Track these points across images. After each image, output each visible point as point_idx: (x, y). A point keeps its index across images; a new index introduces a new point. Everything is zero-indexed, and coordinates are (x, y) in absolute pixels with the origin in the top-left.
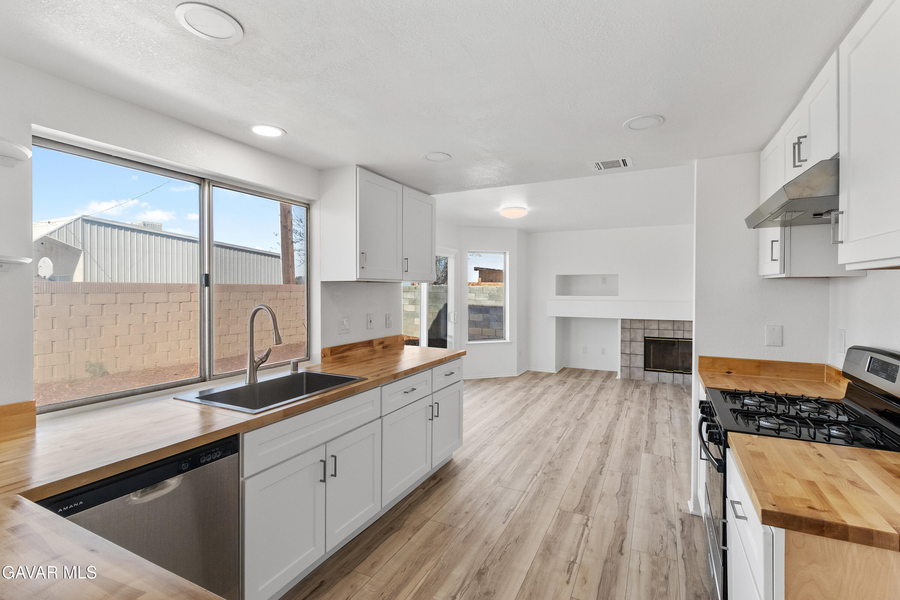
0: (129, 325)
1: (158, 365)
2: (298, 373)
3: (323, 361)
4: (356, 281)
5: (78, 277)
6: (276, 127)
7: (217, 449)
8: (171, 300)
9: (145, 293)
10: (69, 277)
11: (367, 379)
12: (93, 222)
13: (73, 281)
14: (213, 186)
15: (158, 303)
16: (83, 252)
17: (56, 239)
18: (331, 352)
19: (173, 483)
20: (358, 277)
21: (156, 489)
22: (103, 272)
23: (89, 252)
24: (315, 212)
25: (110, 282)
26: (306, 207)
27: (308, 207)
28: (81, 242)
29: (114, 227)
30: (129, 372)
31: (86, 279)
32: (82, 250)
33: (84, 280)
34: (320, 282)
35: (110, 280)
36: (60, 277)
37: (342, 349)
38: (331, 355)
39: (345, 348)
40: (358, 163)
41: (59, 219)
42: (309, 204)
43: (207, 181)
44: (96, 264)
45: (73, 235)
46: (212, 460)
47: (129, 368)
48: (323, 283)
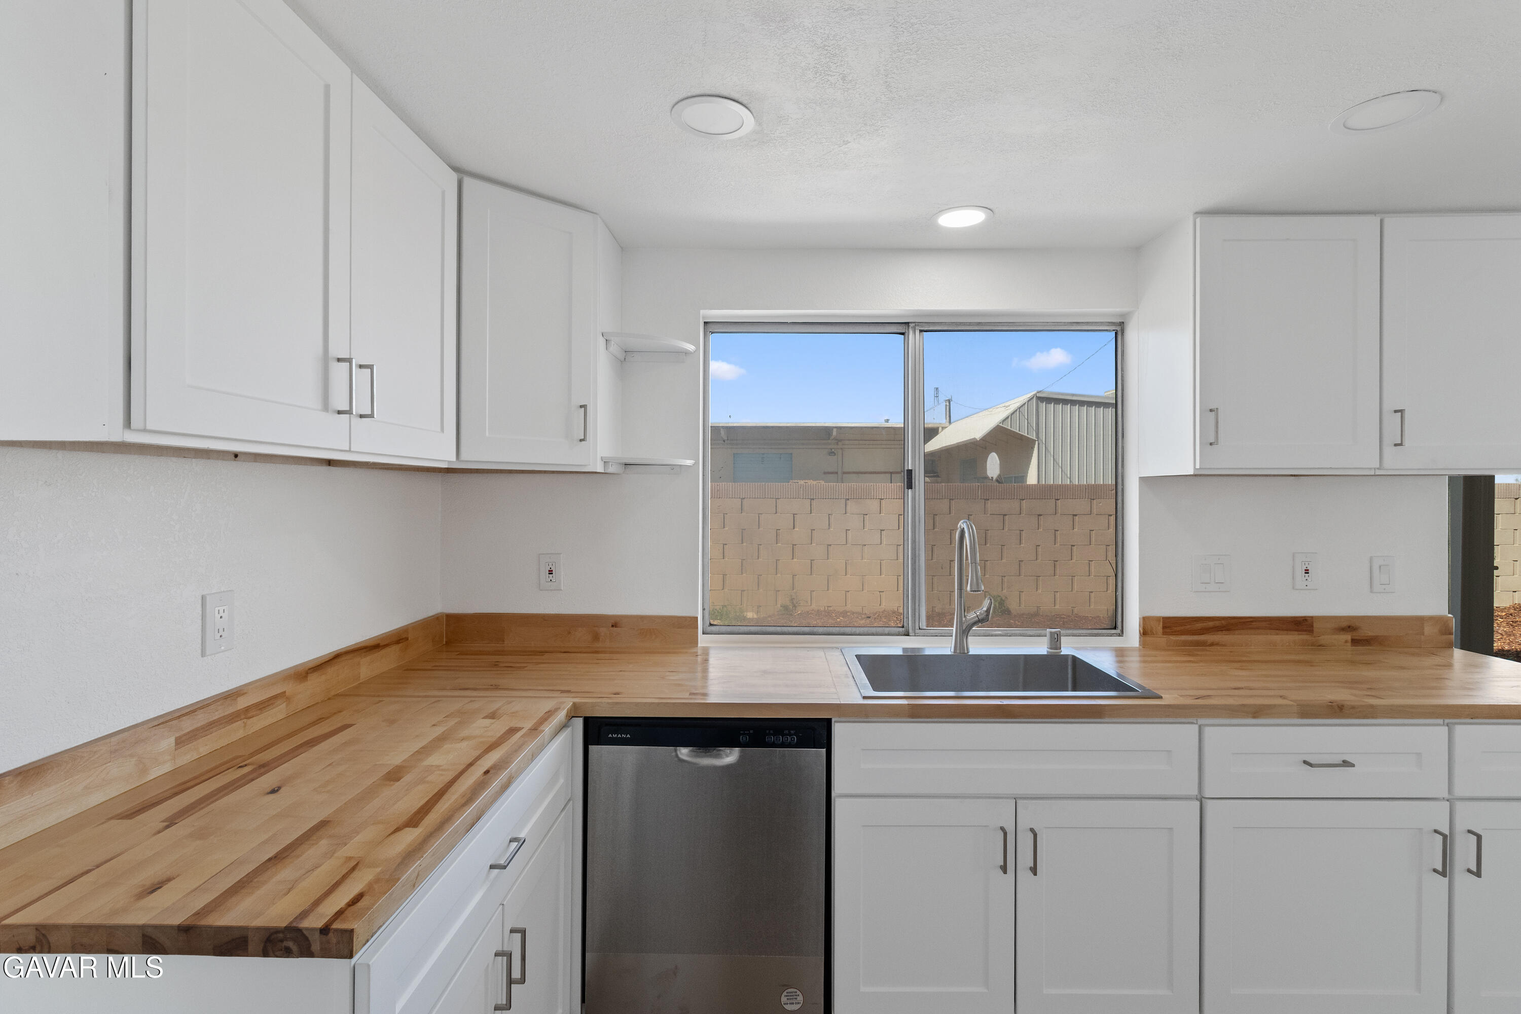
0: (1037, 546)
1: (1076, 611)
2: (1062, 653)
3: (1143, 644)
4: (1195, 475)
5: (1032, 478)
6: (973, 206)
7: (792, 732)
8: (1095, 511)
9: (1058, 500)
10: (1023, 478)
11: (1161, 697)
12: (1048, 400)
13: (1028, 483)
14: (921, 331)
15: (1076, 515)
16: (1037, 442)
17: (1009, 428)
18: (1164, 627)
19: (730, 757)
20: (1198, 466)
21: (707, 754)
22: (1060, 470)
23: (1044, 442)
24: (1132, 336)
25: (1069, 483)
26: (1114, 330)
27: (1118, 328)
28: (1035, 428)
29: (1073, 403)
30: (1036, 614)
31: (1040, 481)
32: (1036, 440)
33: (1038, 481)
34: (1138, 478)
35: (1069, 480)
36: (1015, 477)
37: (1199, 625)
38: (1164, 633)
39: (1211, 624)
40: (1199, 208)
41: (1012, 402)
42: (1123, 322)
43: (911, 325)
44: (1052, 458)
45: (1026, 421)
46: (783, 745)
47: (1036, 609)
48: (1142, 479)
